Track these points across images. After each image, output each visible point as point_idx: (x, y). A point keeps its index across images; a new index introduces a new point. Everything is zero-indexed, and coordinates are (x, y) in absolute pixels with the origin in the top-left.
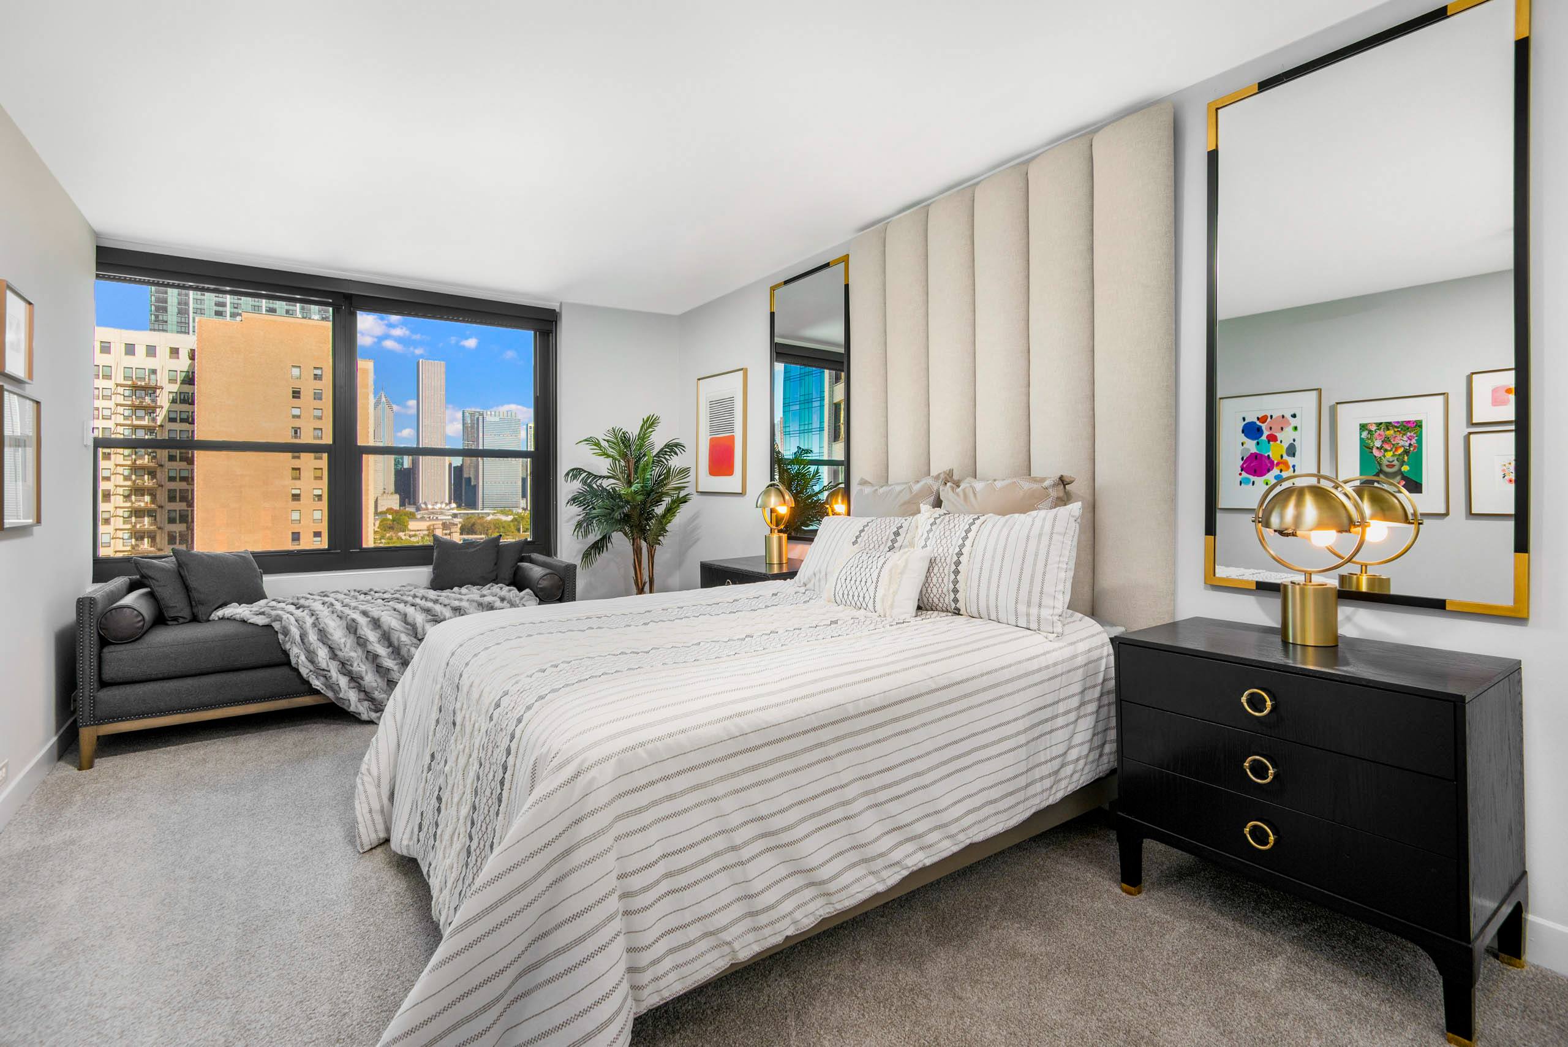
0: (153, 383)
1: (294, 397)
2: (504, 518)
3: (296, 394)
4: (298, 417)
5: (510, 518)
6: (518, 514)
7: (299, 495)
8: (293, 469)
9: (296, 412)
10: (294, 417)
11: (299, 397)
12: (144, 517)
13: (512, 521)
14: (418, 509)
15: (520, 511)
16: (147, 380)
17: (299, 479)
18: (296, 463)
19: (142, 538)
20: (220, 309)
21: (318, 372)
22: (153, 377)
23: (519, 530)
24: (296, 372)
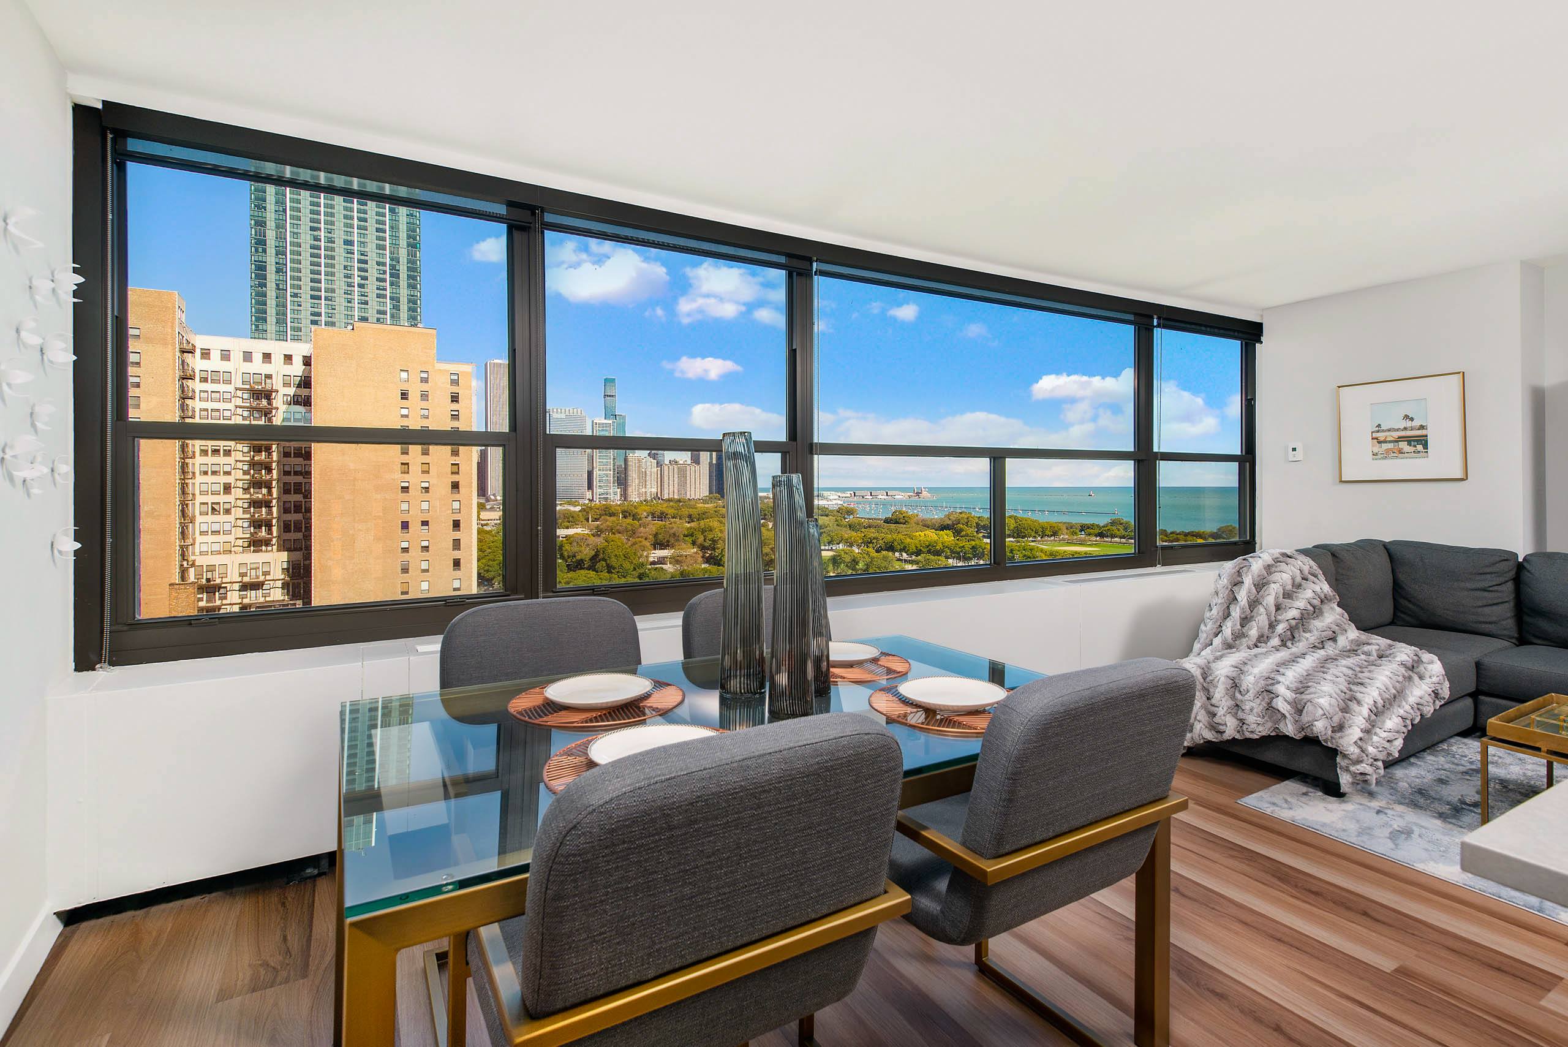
0: (268, 387)
1: (402, 398)
2: (572, 508)
3: (404, 396)
4: (407, 416)
5: (578, 508)
6: (584, 504)
7: (408, 488)
8: (402, 464)
9: (405, 412)
10: (402, 416)
11: (407, 399)
12: (261, 507)
13: (579, 511)
14: (488, 500)
15: (587, 502)
16: (263, 384)
17: (408, 473)
18: (405, 459)
19: (260, 527)
20: (316, 318)
21: (425, 375)
22: (268, 381)
23: (587, 520)
24: (404, 375)
